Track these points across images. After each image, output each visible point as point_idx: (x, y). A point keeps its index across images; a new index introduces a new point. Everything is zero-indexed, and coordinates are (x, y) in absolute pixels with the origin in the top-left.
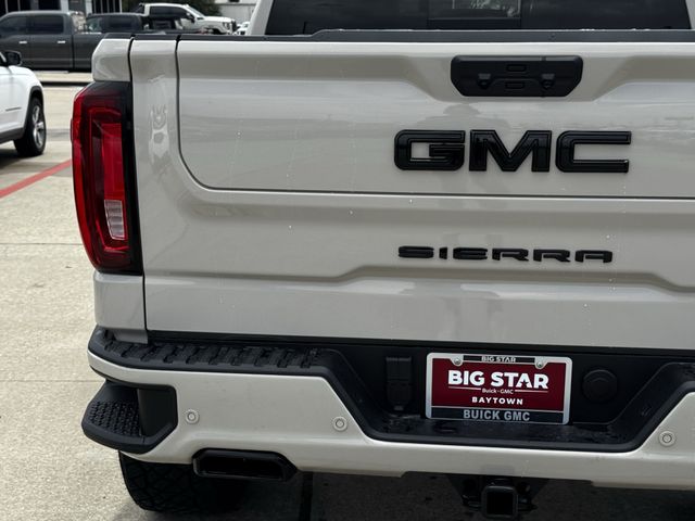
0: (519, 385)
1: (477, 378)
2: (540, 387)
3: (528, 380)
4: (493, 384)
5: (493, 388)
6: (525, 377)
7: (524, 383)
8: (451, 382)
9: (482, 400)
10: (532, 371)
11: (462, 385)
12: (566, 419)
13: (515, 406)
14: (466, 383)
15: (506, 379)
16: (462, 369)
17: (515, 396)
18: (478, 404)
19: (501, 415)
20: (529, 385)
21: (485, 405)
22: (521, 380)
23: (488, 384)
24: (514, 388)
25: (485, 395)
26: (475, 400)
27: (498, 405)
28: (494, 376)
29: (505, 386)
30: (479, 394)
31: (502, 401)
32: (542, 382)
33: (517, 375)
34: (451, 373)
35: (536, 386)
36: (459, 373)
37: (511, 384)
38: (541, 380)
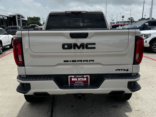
0: (82, 80)
1: (76, 79)
6: (83, 79)
7: (83, 80)
8: (72, 80)
10: (84, 78)
11: (74, 80)
12: (89, 84)
13: (82, 83)
15: (80, 79)
16: (74, 78)
17: (82, 81)
18: (76, 83)
19: (80, 84)
20: (84, 80)
21: (77, 83)
23: (78, 80)
25: (77, 82)
28: (78, 79)
29: (80, 80)
30: (76, 82)
31: (80, 82)
32: (85, 79)
34: (72, 79)
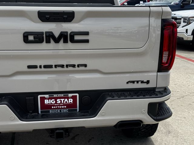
0: (65, 102)
1: (53, 101)
2: (71, 102)
3: (67, 101)
4: (57, 102)
5: (58, 104)
6: (66, 100)
7: (66, 102)
8: (46, 103)
9: (55, 107)
10: (68, 98)
11: (49, 103)
12: (78, 110)
13: (64, 108)
14: (50, 103)
15: (61, 101)
16: (48, 99)
17: (64, 105)
18: (54, 109)
19: (60, 111)
20: (68, 102)
21: (56, 108)
22: (65, 101)
23: (56, 103)
24: (63, 103)
25: (56, 106)
26: (53, 107)
27: (59, 108)
28: (58, 100)
29: (61, 103)
30: (54, 106)
31: (60, 107)
32: (71, 101)
33: (64, 99)
34: (45, 100)
35: (69, 102)
36: (48, 100)
37: (62, 102)
38: (71, 100)
